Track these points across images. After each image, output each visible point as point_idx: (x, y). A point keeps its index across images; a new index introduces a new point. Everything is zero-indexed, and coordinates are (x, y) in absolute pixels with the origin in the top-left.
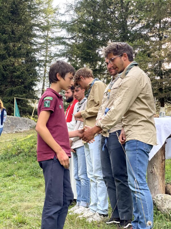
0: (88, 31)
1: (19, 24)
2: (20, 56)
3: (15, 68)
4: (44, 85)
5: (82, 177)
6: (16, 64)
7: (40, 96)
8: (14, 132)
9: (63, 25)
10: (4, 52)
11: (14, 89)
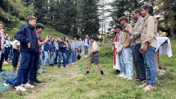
0: (120, 5)
1: (92, 6)
2: (93, 18)
3: (91, 23)
4: (102, 29)
5: (122, 63)
6: (92, 22)
7: (101, 33)
9: (109, 4)
10: (87, 17)
11: (92, 31)
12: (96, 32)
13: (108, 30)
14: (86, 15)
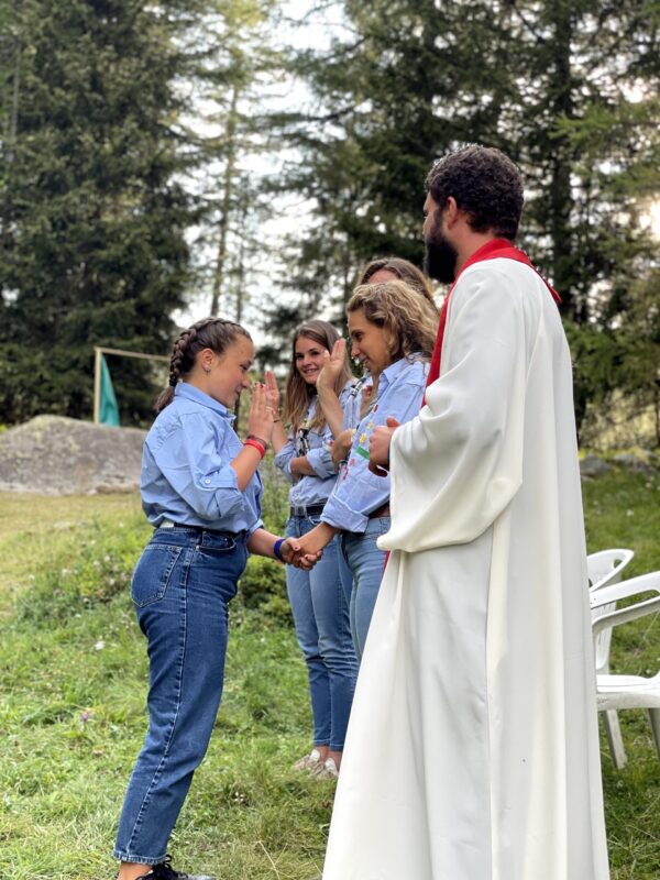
1: (121, 50)
2: (122, 182)
3: (100, 230)
6: (107, 218)
8: (93, 492)
9: (303, 65)
10: (60, 163)
11: (98, 314)
12: (140, 331)
13: (267, 328)
14: (49, 134)
